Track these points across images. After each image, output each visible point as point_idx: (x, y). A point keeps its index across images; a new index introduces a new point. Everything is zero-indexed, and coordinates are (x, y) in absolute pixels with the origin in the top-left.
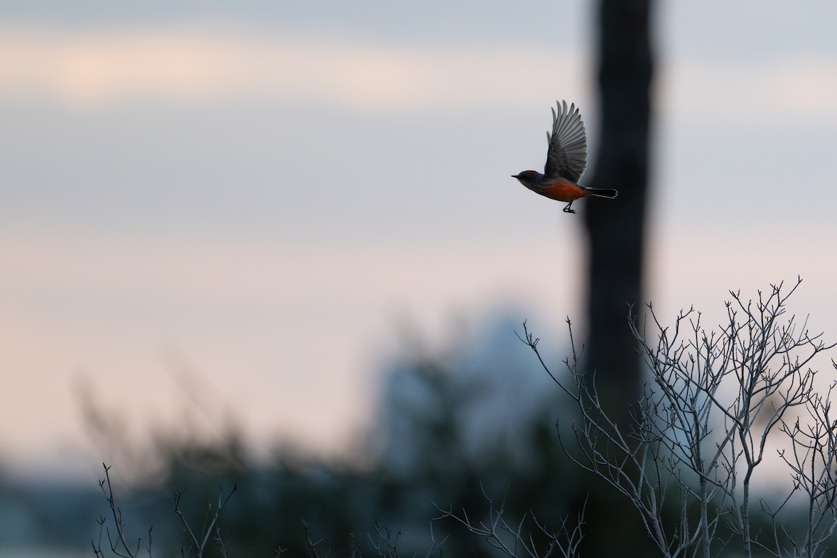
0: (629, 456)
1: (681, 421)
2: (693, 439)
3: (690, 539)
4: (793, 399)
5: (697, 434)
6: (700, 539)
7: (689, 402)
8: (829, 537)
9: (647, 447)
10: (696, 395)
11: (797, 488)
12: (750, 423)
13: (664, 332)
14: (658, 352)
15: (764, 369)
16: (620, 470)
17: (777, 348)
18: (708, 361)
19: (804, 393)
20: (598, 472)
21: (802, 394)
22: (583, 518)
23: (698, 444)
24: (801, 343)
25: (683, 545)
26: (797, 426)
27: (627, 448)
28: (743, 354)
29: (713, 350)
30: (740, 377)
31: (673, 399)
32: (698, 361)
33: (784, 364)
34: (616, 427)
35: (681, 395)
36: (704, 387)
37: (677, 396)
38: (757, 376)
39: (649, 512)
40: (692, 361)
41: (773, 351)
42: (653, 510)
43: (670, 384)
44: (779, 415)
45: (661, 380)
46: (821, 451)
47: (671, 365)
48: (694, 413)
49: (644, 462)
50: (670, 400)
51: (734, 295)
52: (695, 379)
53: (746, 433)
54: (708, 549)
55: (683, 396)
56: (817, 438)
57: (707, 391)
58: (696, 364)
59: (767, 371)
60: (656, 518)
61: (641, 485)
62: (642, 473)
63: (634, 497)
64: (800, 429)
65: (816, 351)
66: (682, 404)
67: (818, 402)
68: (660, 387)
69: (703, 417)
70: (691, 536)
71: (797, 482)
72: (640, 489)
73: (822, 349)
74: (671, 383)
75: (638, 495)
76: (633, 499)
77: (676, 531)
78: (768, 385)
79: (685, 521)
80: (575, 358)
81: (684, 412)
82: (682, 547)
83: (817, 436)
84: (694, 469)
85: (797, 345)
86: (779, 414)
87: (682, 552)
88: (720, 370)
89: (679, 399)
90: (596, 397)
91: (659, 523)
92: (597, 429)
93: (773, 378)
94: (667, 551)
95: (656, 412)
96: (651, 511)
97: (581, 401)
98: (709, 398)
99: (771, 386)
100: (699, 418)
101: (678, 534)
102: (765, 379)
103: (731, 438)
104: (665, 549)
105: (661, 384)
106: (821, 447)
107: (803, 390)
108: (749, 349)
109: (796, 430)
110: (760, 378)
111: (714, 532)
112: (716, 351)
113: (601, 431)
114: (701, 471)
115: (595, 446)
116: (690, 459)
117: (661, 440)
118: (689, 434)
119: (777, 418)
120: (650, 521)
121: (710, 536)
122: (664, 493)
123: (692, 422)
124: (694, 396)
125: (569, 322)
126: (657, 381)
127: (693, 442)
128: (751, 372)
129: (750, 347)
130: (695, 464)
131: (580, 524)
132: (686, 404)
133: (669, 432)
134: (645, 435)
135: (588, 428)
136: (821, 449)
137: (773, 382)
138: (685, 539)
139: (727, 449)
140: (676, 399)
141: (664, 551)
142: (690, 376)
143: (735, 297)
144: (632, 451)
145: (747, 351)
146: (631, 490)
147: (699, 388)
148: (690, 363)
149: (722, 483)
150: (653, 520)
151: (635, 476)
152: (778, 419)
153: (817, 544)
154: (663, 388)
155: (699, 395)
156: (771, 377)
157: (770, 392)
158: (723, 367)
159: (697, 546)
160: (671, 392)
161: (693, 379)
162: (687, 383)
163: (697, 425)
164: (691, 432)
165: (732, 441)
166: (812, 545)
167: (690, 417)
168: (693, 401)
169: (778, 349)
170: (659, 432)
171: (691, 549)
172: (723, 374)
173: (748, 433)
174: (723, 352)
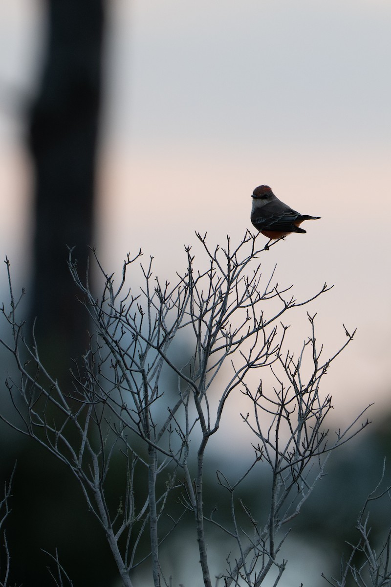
0: (71, 418)
1: (128, 381)
2: (141, 402)
3: (136, 515)
4: (257, 359)
5: (146, 397)
6: (148, 515)
7: (137, 359)
8: (296, 515)
9: (90, 409)
10: (146, 352)
11: (258, 459)
12: (206, 386)
13: (109, 280)
14: (102, 302)
15: (224, 325)
16: (59, 434)
17: (239, 301)
18: (161, 312)
19: (269, 353)
20: (34, 436)
21: (266, 354)
22: (9, 490)
23: (146, 408)
24: (267, 296)
25: (129, 522)
26: (260, 391)
27: (68, 408)
28: (201, 307)
29: (166, 302)
30: (198, 333)
31: (118, 356)
32: (149, 312)
33: (248, 319)
34: (56, 384)
35: (128, 352)
36: (155, 344)
37: (122, 353)
38: (216, 332)
39: (90, 483)
40: (141, 312)
41: (235, 304)
42: (95, 481)
43: (114, 339)
44: (240, 377)
45: (105, 333)
46: (287, 418)
47: (117, 318)
48: (143, 372)
49: (87, 425)
50: (115, 357)
51: (199, 237)
52: (145, 333)
53: (201, 397)
54: (156, 528)
55: (130, 352)
56: (283, 405)
57: (158, 348)
58: (146, 316)
59: (227, 327)
60: (98, 490)
61: (82, 452)
62: (85, 438)
63: (75, 465)
64: (263, 394)
65: (286, 307)
66: (128, 361)
67: (289, 360)
68: (104, 342)
69: (153, 376)
70: (137, 512)
71: (259, 453)
72: (81, 456)
73: (293, 306)
74: (116, 338)
75: (79, 463)
76: (72, 467)
77: (121, 505)
78: (228, 343)
79: (131, 493)
80: (12, 304)
81: (131, 371)
82: (127, 523)
83: (283, 402)
84: (142, 436)
85: (262, 299)
86: (240, 375)
87: (127, 529)
88: (175, 324)
89: (126, 357)
90: (35, 348)
91: (102, 496)
92: (35, 385)
93: (234, 335)
94: (109, 527)
95: (100, 370)
96: (93, 482)
97: (18, 354)
98: (160, 356)
99: (231, 344)
100: (148, 377)
101: (123, 509)
102: (225, 335)
103: (185, 401)
104: (107, 526)
105: (105, 339)
106: (288, 414)
107: (268, 349)
108: (207, 301)
109: (259, 394)
110: (219, 334)
111: (162, 508)
112: (169, 303)
113: (40, 389)
114: (149, 438)
115: (32, 404)
116: (138, 424)
117: (104, 402)
118: (136, 396)
119: (237, 380)
120: (92, 493)
121: (158, 513)
122: (108, 462)
123: (140, 382)
124: (144, 352)
125: (7, 262)
126: (101, 335)
127: (141, 406)
128: (210, 328)
129: (209, 298)
130: (142, 431)
131: (6, 497)
132: (133, 361)
133: (115, 395)
134: (89, 395)
135: (24, 385)
136: (288, 416)
137: (235, 340)
138: (130, 514)
139: (180, 415)
140: (122, 357)
141: (106, 527)
142: (138, 330)
143: (201, 239)
144: (74, 412)
145: (205, 304)
146: (70, 457)
147: (149, 344)
148: (139, 315)
149: (174, 454)
150: (95, 492)
151: (76, 440)
152: (238, 383)
153: (280, 523)
154: (107, 343)
155: (149, 352)
156: (232, 334)
157: (231, 350)
158: (177, 320)
159: (144, 524)
160: (116, 348)
161: (142, 334)
162: (135, 337)
163: (146, 385)
164: (138, 394)
165: (186, 405)
166: (274, 525)
167: (139, 377)
168: (142, 357)
169: (241, 302)
170: (103, 394)
171: (137, 525)
172: (178, 328)
173: (204, 396)
174: (177, 304)
